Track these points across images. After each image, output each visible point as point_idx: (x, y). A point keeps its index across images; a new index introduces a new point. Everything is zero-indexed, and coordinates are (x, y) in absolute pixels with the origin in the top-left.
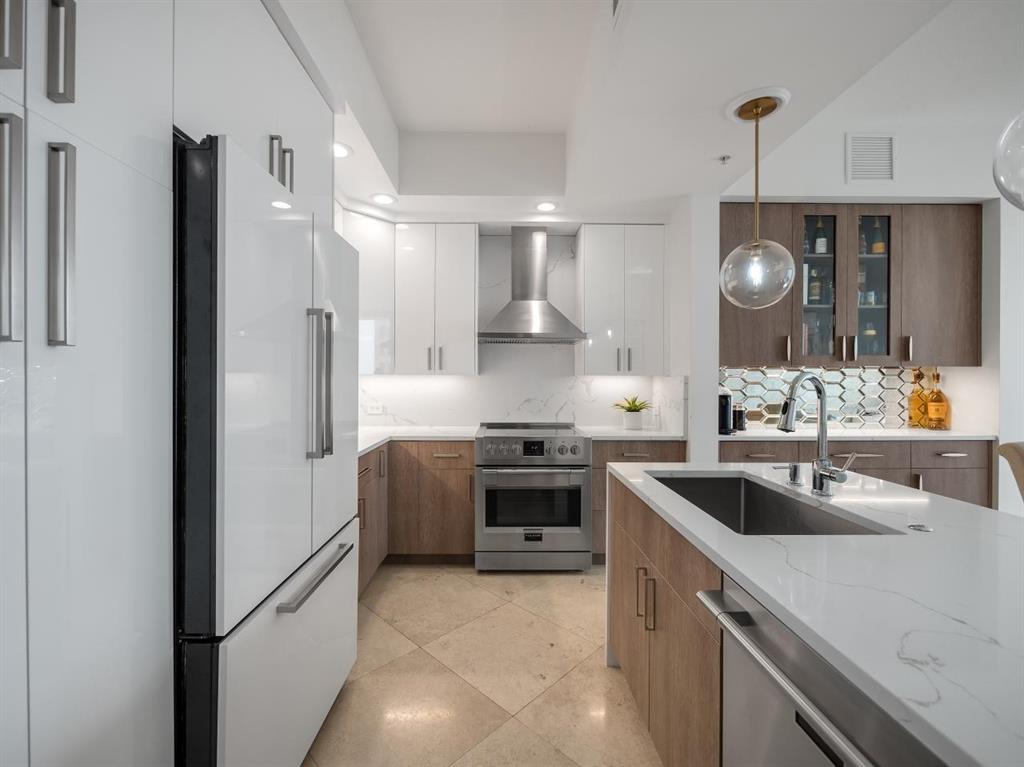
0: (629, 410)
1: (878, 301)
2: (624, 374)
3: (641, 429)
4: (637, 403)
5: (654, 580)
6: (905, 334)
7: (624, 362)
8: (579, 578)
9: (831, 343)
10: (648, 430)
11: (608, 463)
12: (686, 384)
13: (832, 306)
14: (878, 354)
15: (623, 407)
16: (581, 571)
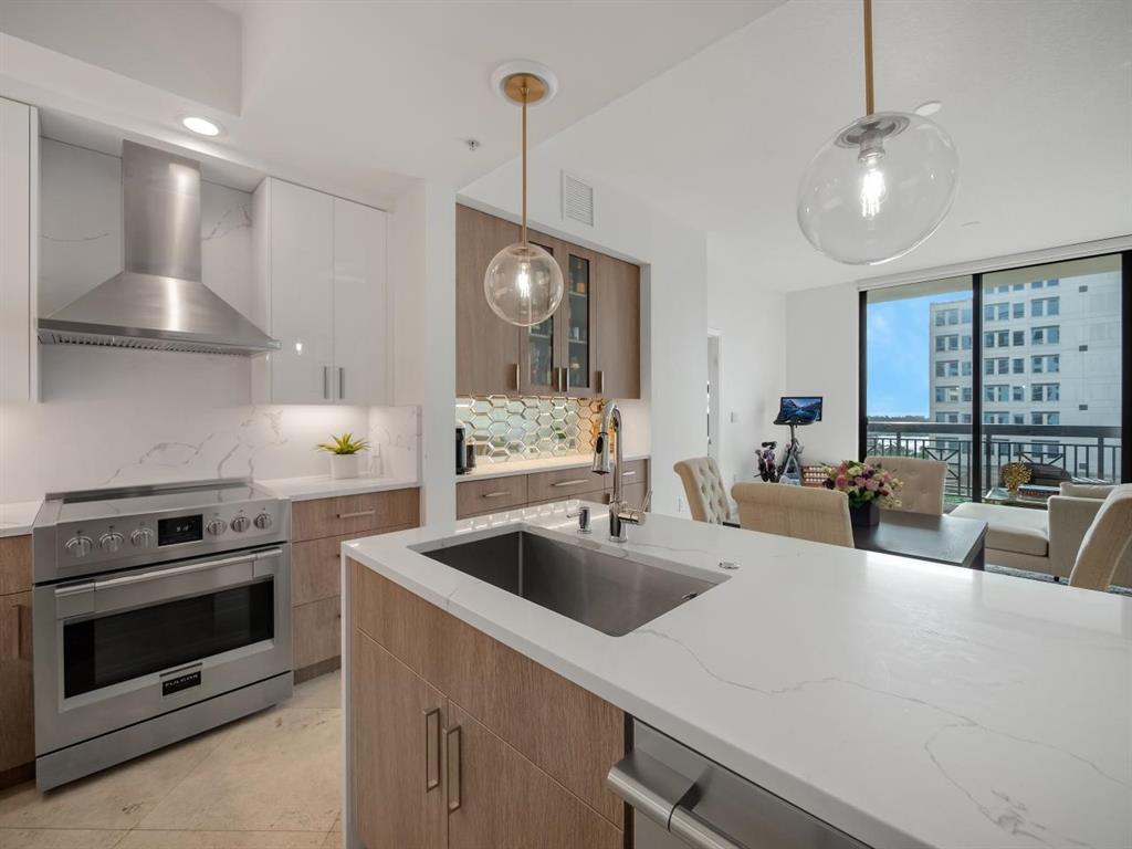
0: (341, 452)
1: (581, 338)
2: (333, 403)
3: (357, 477)
4: (351, 443)
5: (459, 729)
6: (599, 369)
7: (333, 387)
8: (272, 718)
9: (549, 374)
10: (367, 477)
11: (343, 543)
12: (420, 415)
13: (548, 337)
14: (580, 386)
15: (330, 449)
16: (274, 705)
